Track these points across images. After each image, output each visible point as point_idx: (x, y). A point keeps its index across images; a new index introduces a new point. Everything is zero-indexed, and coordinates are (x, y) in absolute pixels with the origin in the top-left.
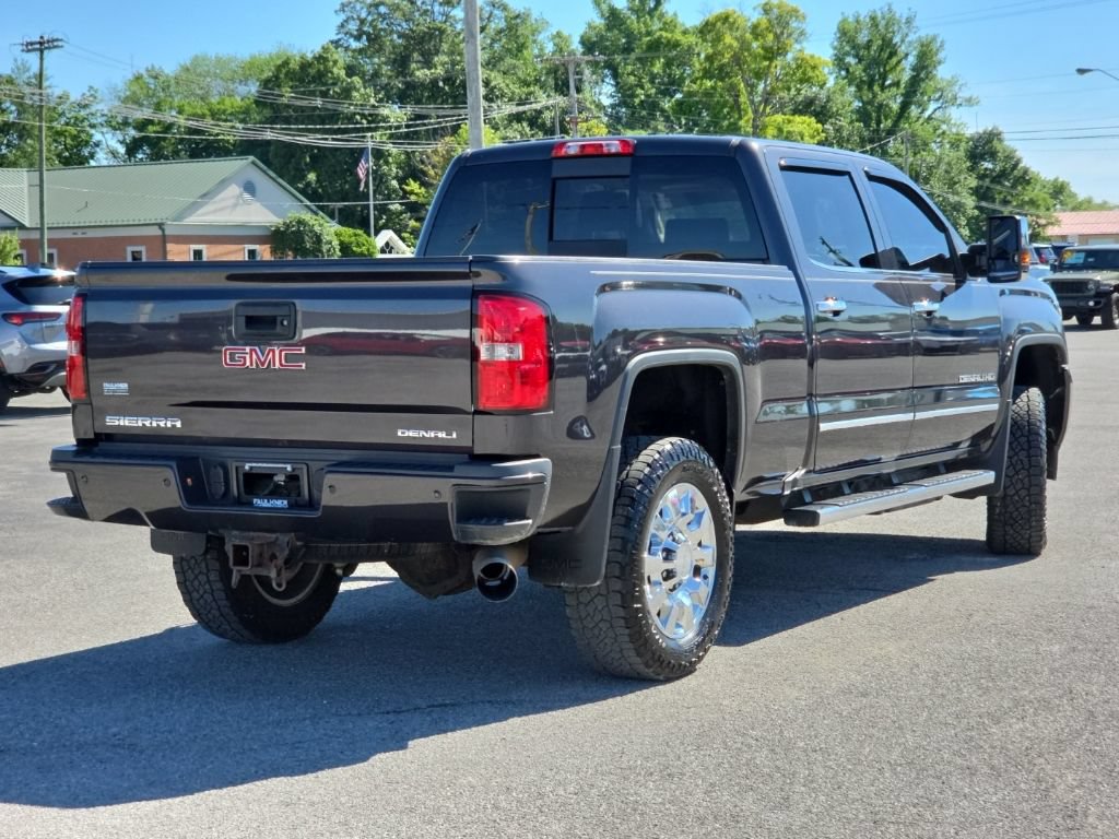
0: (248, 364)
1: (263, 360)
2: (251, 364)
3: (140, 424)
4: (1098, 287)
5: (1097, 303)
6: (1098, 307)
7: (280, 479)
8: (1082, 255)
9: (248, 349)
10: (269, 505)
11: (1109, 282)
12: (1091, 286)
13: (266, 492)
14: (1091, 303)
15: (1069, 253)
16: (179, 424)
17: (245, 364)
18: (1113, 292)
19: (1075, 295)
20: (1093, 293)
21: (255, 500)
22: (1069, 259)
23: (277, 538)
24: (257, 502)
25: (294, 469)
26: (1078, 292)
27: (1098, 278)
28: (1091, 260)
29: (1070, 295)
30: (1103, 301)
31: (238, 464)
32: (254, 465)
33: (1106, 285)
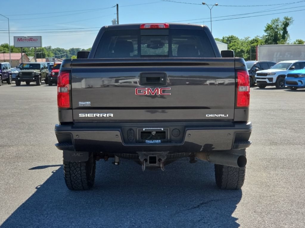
0: (147, 93)
1: (153, 92)
2: (148, 94)
3: (95, 116)
4: (35, 74)
5: (35, 79)
6: (35, 80)
7: (154, 133)
8: (29, 65)
9: (147, 89)
10: (152, 142)
11: (38, 73)
12: (33, 74)
13: (149, 138)
14: (34, 79)
15: (25, 65)
16: (112, 115)
17: (145, 93)
18: (39, 75)
19: (29, 76)
20: (34, 76)
21: (146, 141)
22: (25, 66)
23: (162, 153)
24: (147, 141)
25: (164, 129)
26: (30, 75)
27: (35, 72)
28: (31, 66)
29: (27, 76)
30: (37, 78)
31: (140, 129)
32: (147, 129)
33: (37, 73)
